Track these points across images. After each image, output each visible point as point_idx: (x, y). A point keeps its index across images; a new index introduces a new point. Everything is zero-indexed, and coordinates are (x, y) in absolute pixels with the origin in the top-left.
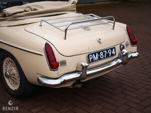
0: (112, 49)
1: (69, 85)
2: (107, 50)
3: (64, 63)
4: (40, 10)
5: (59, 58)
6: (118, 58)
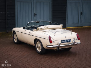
0: (70, 40)
1: (55, 49)
2: (68, 40)
3: (54, 42)
4: (49, 28)
5: (52, 40)
6: (72, 43)
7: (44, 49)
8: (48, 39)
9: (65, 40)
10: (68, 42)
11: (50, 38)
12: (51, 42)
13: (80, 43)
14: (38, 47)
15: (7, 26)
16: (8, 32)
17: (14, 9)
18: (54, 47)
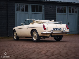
2: (59, 28)
6: (62, 31)
7: (39, 36)
8: (43, 26)
9: (56, 28)
10: (59, 30)
11: (44, 26)
12: (45, 29)
13: (69, 32)
14: (34, 36)
15: (8, 32)
16: (9, 37)
17: (14, 16)
18: (47, 34)
